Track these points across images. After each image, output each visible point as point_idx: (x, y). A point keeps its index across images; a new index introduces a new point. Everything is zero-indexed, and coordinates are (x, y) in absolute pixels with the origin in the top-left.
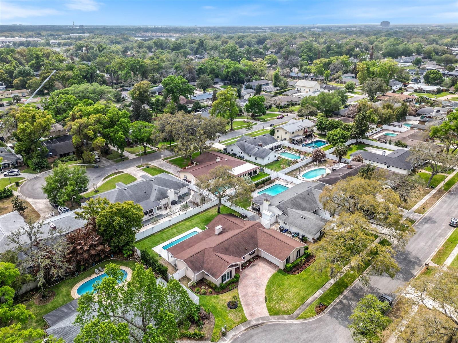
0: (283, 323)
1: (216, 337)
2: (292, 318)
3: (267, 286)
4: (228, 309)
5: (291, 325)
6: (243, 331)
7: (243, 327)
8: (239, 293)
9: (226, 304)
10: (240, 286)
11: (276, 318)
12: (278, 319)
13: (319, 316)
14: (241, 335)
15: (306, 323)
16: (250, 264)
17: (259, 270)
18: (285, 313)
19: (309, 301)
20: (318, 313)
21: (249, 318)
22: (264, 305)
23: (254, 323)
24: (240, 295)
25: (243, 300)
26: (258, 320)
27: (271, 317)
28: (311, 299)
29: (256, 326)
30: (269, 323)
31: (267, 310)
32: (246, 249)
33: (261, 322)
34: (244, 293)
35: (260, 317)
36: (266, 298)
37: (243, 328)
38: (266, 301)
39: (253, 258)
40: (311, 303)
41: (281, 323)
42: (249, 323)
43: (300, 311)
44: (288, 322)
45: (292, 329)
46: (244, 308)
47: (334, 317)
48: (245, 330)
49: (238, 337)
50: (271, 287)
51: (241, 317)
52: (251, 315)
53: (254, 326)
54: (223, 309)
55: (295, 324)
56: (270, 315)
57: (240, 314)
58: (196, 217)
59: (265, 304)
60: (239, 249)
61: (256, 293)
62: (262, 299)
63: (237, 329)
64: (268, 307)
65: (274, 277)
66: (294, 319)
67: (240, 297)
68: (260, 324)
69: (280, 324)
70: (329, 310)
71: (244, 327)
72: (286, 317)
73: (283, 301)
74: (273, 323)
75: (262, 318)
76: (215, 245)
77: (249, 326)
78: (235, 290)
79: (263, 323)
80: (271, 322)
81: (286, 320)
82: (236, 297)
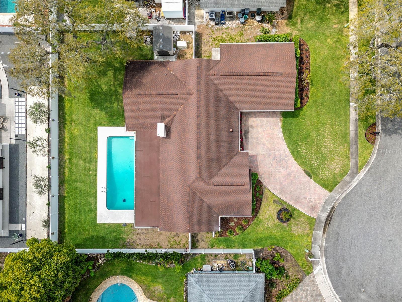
0: (350, 189)
1: (307, 268)
2: (354, 174)
3: (292, 153)
4: (285, 224)
5: (360, 184)
6: (323, 236)
7: (319, 232)
8: (273, 192)
9: (277, 221)
10: (265, 181)
11: (340, 190)
12: (342, 188)
13: (377, 145)
14: (326, 243)
15: (371, 168)
17: (260, 135)
18: (343, 173)
19: (352, 134)
20: (373, 142)
21: (314, 215)
22: (313, 184)
23: (324, 216)
24: (276, 194)
25: (286, 198)
26: (324, 210)
27: (333, 193)
28: (352, 128)
29: (329, 218)
30: (338, 202)
31: (323, 189)
32: (232, 132)
33: (329, 208)
34: (279, 187)
35: (323, 204)
36: (307, 173)
37: (321, 232)
38: (311, 177)
40: (356, 134)
41: (348, 191)
42: (320, 221)
43: (354, 157)
44: (354, 184)
45: (364, 189)
46: (297, 207)
47: (393, 133)
48: (324, 233)
49: (326, 247)
50: (298, 151)
51: (307, 222)
52: (313, 209)
53: (327, 219)
54: (280, 231)
55: (363, 179)
56: (330, 191)
57: (302, 219)
59: (312, 181)
60: (225, 141)
61: (289, 175)
64: (318, 183)
65: (287, 131)
66: (357, 173)
67: (280, 196)
69: (349, 194)
70: (380, 127)
71: (319, 230)
72: (347, 178)
73: (328, 161)
74: (341, 198)
75: (327, 203)
77: (323, 224)
78: (266, 193)
79: (333, 208)
80: (338, 199)
81: (350, 183)
82: (277, 201)
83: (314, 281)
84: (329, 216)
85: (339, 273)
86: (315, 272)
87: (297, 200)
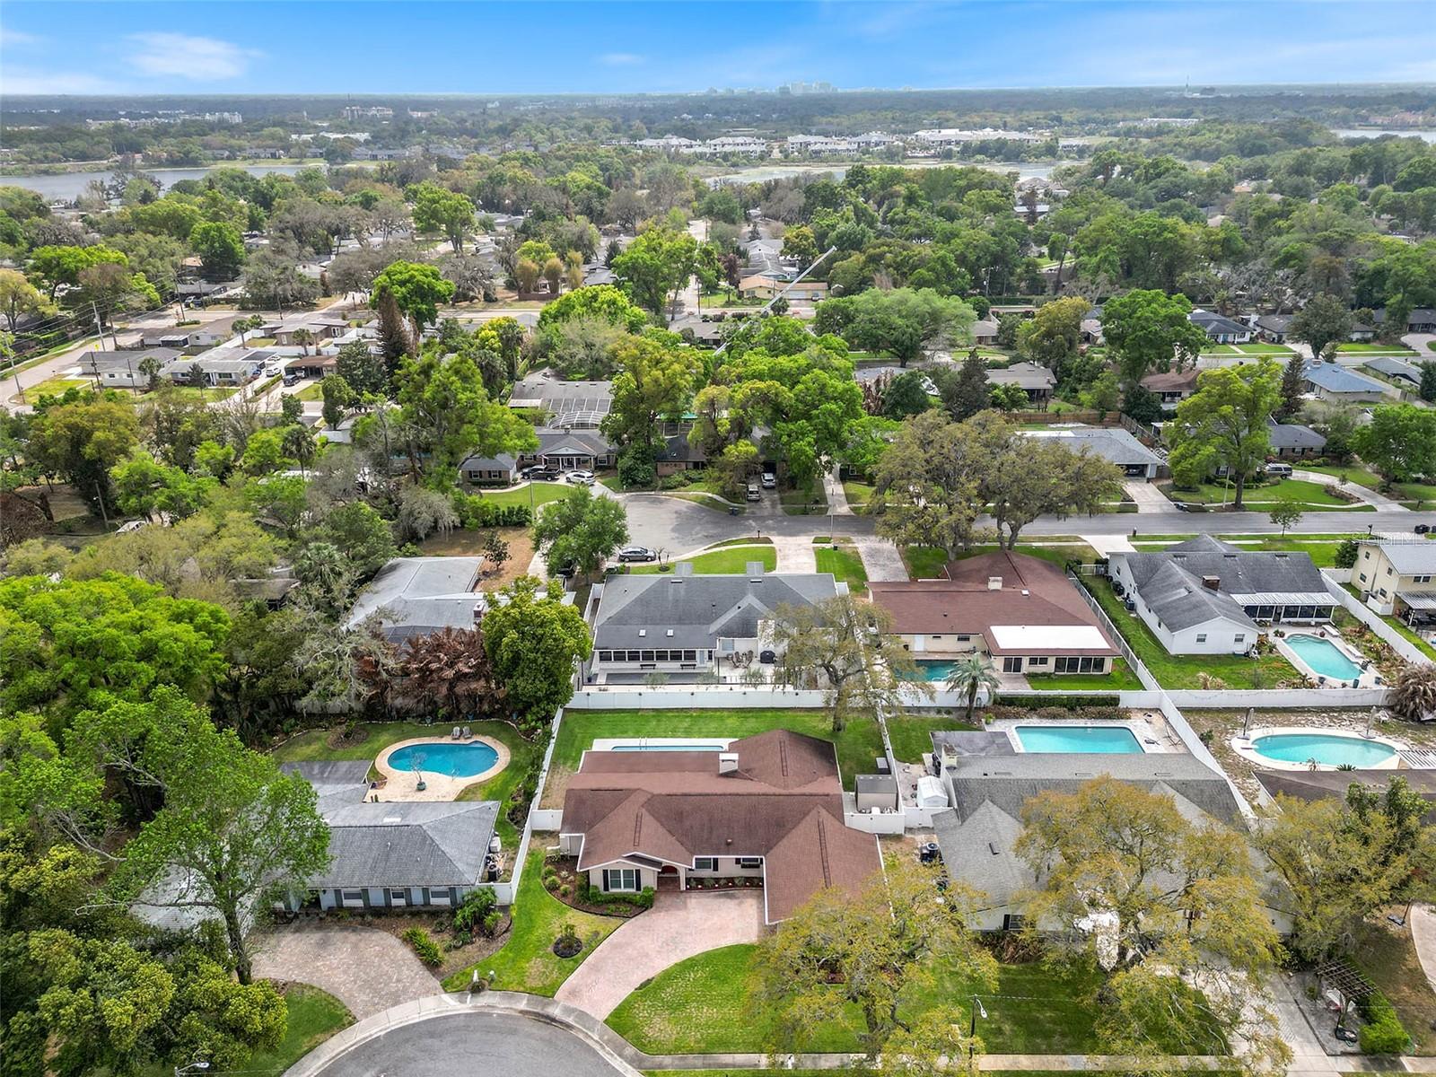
0: (607, 1058)
1: (457, 983)
2: (638, 1063)
3: (689, 960)
4: (550, 949)
6: (515, 1010)
7: (525, 1002)
8: (616, 933)
9: (560, 936)
10: (639, 920)
11: (606, 1037)
12: (608, 1042)
14: (499, 1015)
16: (726, 886)
17: (724, 914)
18: (640, 1043)
19: (727, 1059)
21: (560, 995)
22: (625, 992)
23: (555, 1011)
24: (613, 936)
25: (601, 952)
26: (568, 1011)
27: (600, 1026)
28: (740, 1058)
29: (551, 1020)
30: (581, 1036)
31: (614, 1008)
32: (728, 844)
33: (570, 1020)
34: (625, 940)
35: (582, 1009)
36: (649, 981)
37: (523, 1005)
38: (641, 987)
39: (748, 879)
40: (727, 1065)
41: (601, 1053)
42: (546, 1005)
43: (676, 1063)
44: (617, 1063)
46: (580, 969)
48: (521, 1012)
49: (490, 1015)
50: (693, 967)
51: (548, 983)
52: (574, 993)
53: (548, 1017)
54: (539, 941)
56: (606, 1021)
57: (555, 975)
58: (769, 714)
59: (631, 991)
60: (711, 832)
61: (647, 955)
62: (638, 978)
63: (511, 997)
64: (626, 1002)
65: (733, 950)
66: (639, 1067)
67: (606, 941)
68: (561, 1023)
69: (595, 1053)
71: (528, 1004)
72: (630, 1050)
73: (671, 1014)
74: (588, 1041)
75: (582, 1015)
76: (664, 792)
77: (538, 1010)
78: (614, 921)
79: (569, 1026)
80: (588, 1036)
81: (620, 1055)
82: (596, 939)
83: (427, 993)
84: (554, 1020)
85: (432, 1035)
86: (445, 997)
87: (595, 968)
